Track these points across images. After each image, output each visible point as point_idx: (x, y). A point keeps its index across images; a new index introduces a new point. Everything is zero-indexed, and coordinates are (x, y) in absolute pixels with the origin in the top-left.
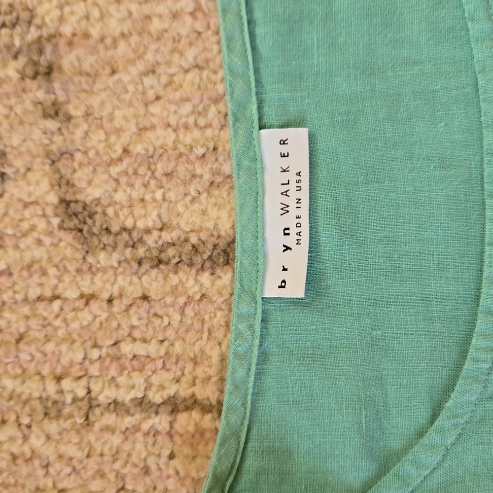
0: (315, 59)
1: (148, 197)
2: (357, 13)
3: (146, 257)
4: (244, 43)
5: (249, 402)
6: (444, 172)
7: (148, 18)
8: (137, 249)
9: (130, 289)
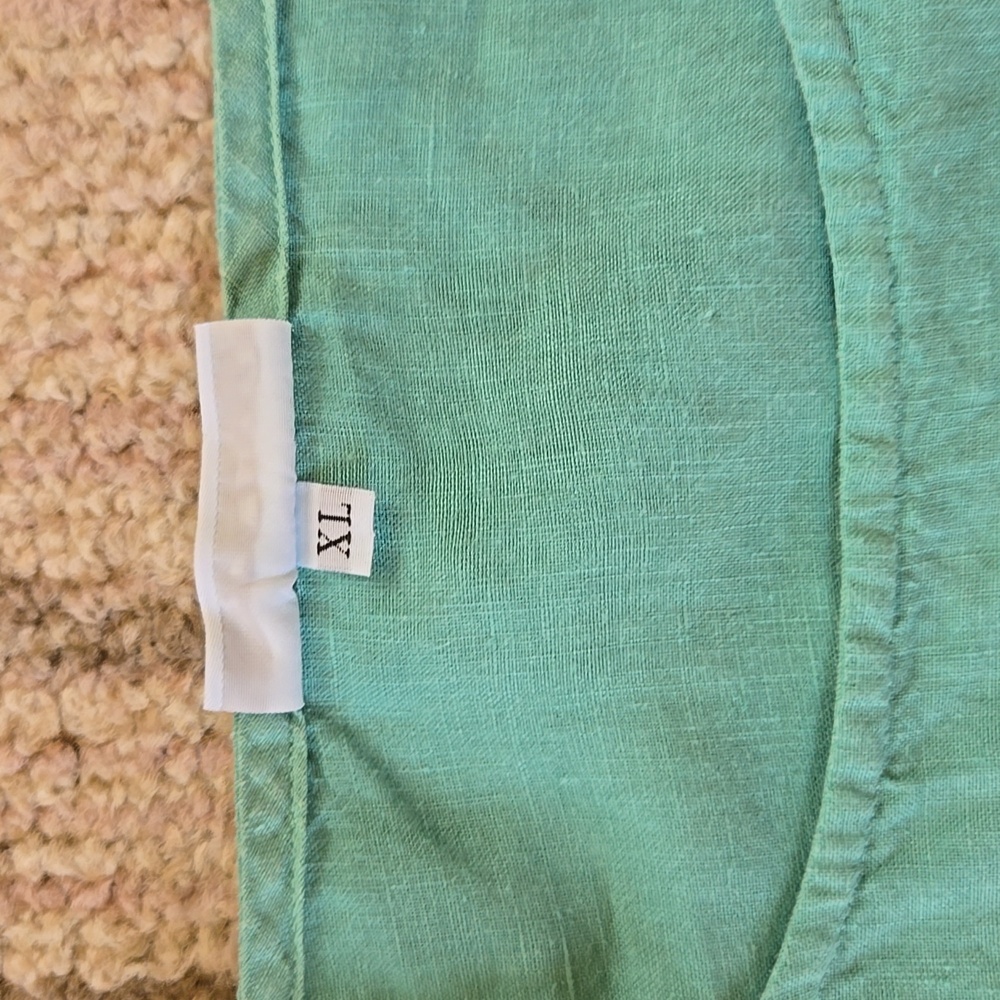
0: (429, 175)
1: (73, 507)
2: (529, 77)
3: (70, 647)
4: (267, 133)
5: (300, 949)
6: (710, 428)
7: (67, 84)
8: (47, 628)
9: (33, 720)
